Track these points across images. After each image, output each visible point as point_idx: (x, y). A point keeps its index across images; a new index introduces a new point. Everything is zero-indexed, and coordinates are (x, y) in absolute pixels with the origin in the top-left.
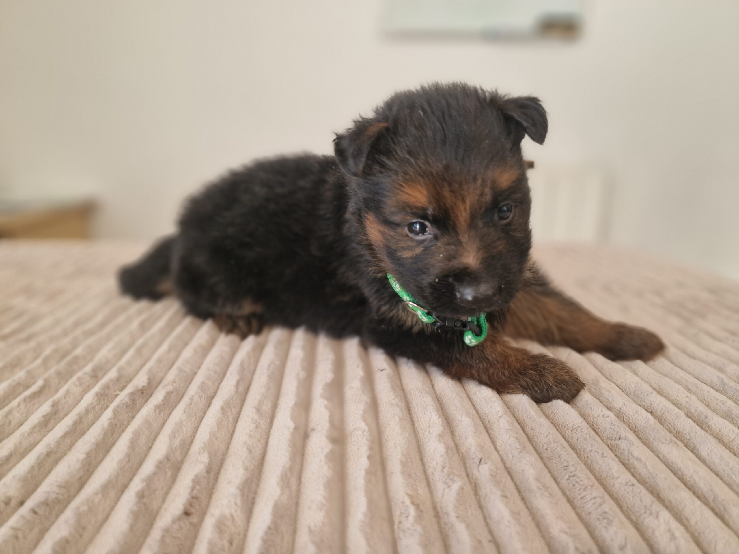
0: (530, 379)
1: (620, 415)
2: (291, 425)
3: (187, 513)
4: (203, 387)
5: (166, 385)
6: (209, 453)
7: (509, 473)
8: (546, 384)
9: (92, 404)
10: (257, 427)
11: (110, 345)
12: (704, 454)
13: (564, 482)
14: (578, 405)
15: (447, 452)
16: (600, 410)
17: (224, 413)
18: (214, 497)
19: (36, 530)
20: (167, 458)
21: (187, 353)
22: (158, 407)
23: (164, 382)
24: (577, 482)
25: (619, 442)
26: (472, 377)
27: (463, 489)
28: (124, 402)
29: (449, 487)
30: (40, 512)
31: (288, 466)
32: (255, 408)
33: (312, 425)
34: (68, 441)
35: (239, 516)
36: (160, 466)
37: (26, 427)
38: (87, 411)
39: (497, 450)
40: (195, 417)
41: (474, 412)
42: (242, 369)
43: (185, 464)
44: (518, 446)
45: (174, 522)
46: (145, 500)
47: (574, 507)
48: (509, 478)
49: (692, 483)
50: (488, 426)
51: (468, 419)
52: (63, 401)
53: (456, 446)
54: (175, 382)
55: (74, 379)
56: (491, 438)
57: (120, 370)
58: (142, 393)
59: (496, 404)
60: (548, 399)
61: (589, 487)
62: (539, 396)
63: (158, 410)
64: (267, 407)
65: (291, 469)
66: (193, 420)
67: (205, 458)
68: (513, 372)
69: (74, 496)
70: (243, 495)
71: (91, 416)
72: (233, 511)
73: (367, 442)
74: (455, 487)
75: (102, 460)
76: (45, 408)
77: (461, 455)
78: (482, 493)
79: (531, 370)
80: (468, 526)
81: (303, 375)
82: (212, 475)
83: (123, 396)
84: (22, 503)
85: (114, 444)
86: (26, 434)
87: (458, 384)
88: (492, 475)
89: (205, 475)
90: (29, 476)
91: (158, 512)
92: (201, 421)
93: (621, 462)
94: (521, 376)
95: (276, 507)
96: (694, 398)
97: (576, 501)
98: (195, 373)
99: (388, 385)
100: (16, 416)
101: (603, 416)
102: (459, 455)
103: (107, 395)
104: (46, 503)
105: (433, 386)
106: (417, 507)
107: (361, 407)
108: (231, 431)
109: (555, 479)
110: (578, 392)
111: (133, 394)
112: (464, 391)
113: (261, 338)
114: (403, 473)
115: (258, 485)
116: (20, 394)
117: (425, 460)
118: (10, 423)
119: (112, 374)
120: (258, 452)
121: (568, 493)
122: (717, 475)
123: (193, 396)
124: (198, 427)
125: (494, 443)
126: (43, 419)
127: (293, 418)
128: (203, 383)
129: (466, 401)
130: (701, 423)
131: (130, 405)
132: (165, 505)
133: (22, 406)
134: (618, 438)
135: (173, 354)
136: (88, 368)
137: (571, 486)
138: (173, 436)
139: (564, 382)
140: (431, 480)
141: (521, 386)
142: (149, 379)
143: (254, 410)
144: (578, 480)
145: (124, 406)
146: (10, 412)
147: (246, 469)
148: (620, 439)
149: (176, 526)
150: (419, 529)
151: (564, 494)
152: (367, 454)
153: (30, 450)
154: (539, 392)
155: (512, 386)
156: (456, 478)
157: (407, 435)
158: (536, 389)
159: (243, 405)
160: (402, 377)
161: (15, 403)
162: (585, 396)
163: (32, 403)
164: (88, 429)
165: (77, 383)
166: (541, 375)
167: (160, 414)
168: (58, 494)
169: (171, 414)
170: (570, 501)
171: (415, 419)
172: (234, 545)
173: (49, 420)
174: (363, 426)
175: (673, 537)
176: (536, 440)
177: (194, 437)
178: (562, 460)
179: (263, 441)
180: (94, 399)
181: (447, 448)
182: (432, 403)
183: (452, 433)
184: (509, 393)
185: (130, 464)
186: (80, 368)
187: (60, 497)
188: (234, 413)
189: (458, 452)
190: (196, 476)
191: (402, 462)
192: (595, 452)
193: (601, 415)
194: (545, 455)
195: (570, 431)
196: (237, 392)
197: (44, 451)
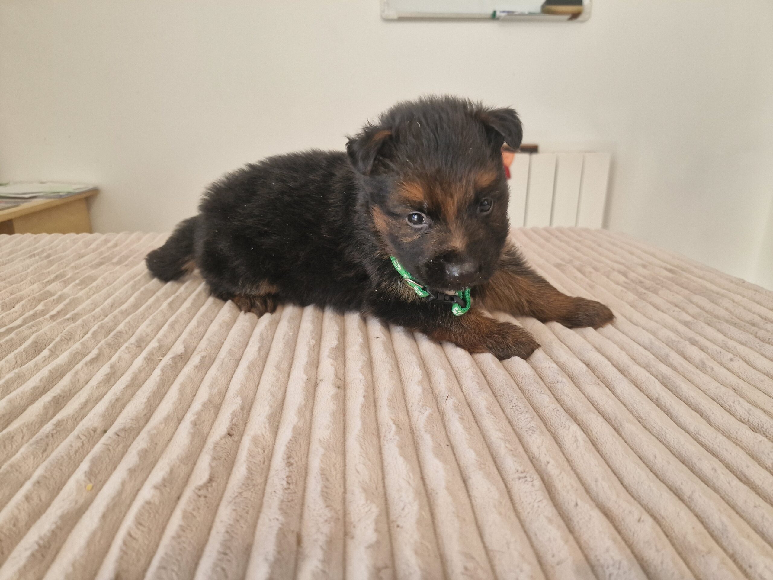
0: (495, 341)
1: (563, 368)
2: (305, 377)
3: (230, 435)
4: (230, 352)
5: (200, 352)
6: (241, 396)
7: (469, 406)
8: (507, 344)
9: (142, 366)
10: (277, 380)
11: (147, 322)
12: (618, 391)
13: (508, 410)
14: (532, 361)
15: (423, 392)
16: (547, 363)
17: (250, 371)
18: (248, 425)
19: (121, 446)
20: (210, 401)
21: (214, 327)
22: (196, 367)
23: (198, 350)
24: (517, 410)
25: (557, 384)
26: (450, 341)
27: (432, 415)
28: (168, 364)
29: (422, 414)
30: (122, 434)
31: (302, 404)
32: (275, 366)
33: (320, 378)
34: (129, 391)
35: (268, 436)
36: (204, 405)
37: (94, 382)
38: (140, 371)
39: (462, 392)
40: (227, 374)
41: (449, 367)
42: (262, 339)
43: (223, 405)
44: (478, 388)
45: (221, 439)
46: (198, 426)
47: (512, 426)
48: (468, 409)
49: (603, 409)
50: (458, 376)
51: (442, 370)
52: (118, 364)
53: (432, 389)
54: (207, 350)
55: (123, 348)
56: (459, 384)
57: (159, 341)
58: (181, 358)
59: (466, 360)
60: (508, 357)
61: (525, 412)
62: (501, 354)
63: (196, 369)
64: (285, 366)
65: (305, 406)
66: (226, 376)
67: (239, 401)
68: (482, 336)
69: (143, 427)
70: (270, 422)
71: (143, 375)
72: (264, 432)
73: (363, 387)
74: (427, 413)
75: (159, 404)
76: (105, 370)
77: (435, 395)
78: (446, 418)
79: (496, 334)
80: (432, 436)
81: (313, 342)
82: (245, 411)
83: (167, 359)
84: (105, 432)
85: (166, 393)
86: (95, 388)
87: (439, 347)
88: (455, 406)
89: (240, 411)
90: (107, 413)
91: (207, 435)
92: (232, 377)
93: (555, 398)
94: (488, 339)
95: (294, 428)
96: (623, 353)
97: (514, 422)
98: (223, 343)
99: (382, 348)
100: (82, 376)
101: (549, 368)
102: (433, 395)
103: (152, 360)
104: (124, 430)
105: (418, 349)
106: (398, 426)
107: (360, 364)
108: (257, 383)
109: (503, 410)
110: (533, 351)
111: (173, 358)
112: (443, 352)
113: (276, 315)
114: (389, 406)
115: (281, 417)
116: (80, 360)
117: (407, 399)
118: (78, 380)
119: (154, 344)
120: (280, 395)
121: (510, 417)
122: (625, 405)
123: (224, 359)
124: (230, 381)
125: (461, 387)
126: (105, 377)
127: (306, 372)
128: (230, 349)
129: (444, 359)
130: (622, 372)
131: (174, 366)
132: (213, 430)
133: (85, 369)
134: (556, 382)
135: (201, 329)
136: (133, 340)
137: (513, 412)
138: (211, 386)
139: (521, 343)
140: (410, 411)
141: (487, 346)
142: (185, 348)
143: (274, 368)
144: (518, 408)
145: (169, 367)
146: (76, 373)
147: (271, 407)
148: (558, 382)
149: (223, 441)
150: (397, 438)
151: (507, 418)
152: (363, 394)
153: (101, 399)
154: (501, 350)
155: (481, 347)
156: (427, 408)
157: (394, 382)
158: (499, 348)
159: (264, 365)
160: (394, 343)
161: (79, 366)
162: (538, 354)
163: (92, 367)
164: (143, 384)
165: (127, 351)
166: (504, 338)
167: (198, 372)
168: (131, 424)
169: (207, 372)
170: (510, 422)
171: (402, 372)
172: (266, 452)
173: (110, 378)
174: (361, 376)
175: (576, 440)
176: (494, 384)
177: (228, 388)
178: (510, 396)
179: (283, 389)
180: (143, 362)
181: (424, 390)
182: (416, 360)
183: (430, 381)
184: (478, 352)
185: (182, 405)
186: (125, 341)
187: (134, 426)
188: (258, 371)
189: (433, 393)
190: (234, 412)
191: (388, 399)
192: (536, 391)
193: (548, 367)
194: (498, 394)
195: (521, 378)
196: (259, 355)
197: (114, 397)
